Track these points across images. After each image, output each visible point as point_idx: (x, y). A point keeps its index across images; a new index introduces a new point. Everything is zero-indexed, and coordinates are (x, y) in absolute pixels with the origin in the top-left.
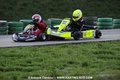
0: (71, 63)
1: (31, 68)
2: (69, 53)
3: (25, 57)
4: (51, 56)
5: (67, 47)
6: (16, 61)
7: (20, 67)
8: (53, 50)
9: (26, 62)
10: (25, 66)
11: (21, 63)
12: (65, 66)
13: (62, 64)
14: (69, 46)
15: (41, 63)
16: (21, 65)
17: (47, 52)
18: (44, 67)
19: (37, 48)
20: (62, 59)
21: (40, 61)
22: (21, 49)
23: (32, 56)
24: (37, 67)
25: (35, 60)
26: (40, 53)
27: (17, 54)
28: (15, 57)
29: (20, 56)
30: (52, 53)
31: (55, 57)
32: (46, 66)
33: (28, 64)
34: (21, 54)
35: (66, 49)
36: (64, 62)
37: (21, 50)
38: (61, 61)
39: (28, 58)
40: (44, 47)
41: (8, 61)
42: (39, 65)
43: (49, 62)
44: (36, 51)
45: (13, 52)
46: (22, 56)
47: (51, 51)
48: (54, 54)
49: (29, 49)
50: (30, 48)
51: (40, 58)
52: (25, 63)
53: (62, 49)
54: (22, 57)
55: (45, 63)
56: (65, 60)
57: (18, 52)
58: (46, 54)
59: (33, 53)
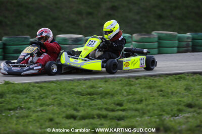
0: (190, 106)
1: (123, 113)
2: (187, 89)
3: (112, 95)
4: (156, 94)
5: (184, 79)
6: (98, 102)
7: (104, 112)
8: (159, 84)
9: (114, 104)
10: (113, 110)
11: (105, 106)
12: (180, 111)
13: (175, 108)
14: (188, 77)
15: (139, 106)
16: (106, 109)
17: (150, 87)
18: (144, 113)
19: (134, 80)
20: (175, 99)
21: (138, 103)
22: (106, 81)
23: (125, 93)
24: (133, 113)
25: (129, 101)
26: (139, 89)
27: (100, 90)
28: (95, 96)
29: (105, 95)
30: (158, 89)
31: (163, 96)
32: (149, 111)
33: (119, 108)
34: (107, 91)
35: (183, 83)
36: (178, 104)
37: (107, 83)
38: (174, 103)
39: (118, 98)
40: (145, 79)
41: (84, 102)
42: (136, 110)
43: (154, 104)
44: (131, 85)
45: (92, 87)
46: (107, 94)
47: (157, 86)
48: (161, 91)
49: (120, 82)
50: (121, 80)
51: (137, 97)
52: (113, 106)
53: (175, 83)
54: (108, 96)
55: (147, 105)
56: (180, 101)
57: (101, 87)
58: (149, 91)
59: (127, 88)
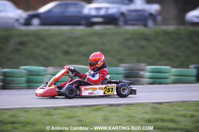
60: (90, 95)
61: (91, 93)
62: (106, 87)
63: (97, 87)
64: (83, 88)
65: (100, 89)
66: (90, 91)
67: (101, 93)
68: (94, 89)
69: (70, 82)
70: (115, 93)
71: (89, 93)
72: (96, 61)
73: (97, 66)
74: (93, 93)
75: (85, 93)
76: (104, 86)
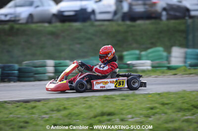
60: (101, 88)
61: (102, 87)
62: (116, 81)
63: (109, 80)
64: (94, 82)
65: (111, 82)
66: (101, 85)
67: (112, 86)
68: (106, 83)
69: (80, 76)
70: (126, 86)
71: (101, 87)
72: (107, 54)
73: (107, 58)
74: (104, 87)
75: (97, 87)
76: (115, 80)
